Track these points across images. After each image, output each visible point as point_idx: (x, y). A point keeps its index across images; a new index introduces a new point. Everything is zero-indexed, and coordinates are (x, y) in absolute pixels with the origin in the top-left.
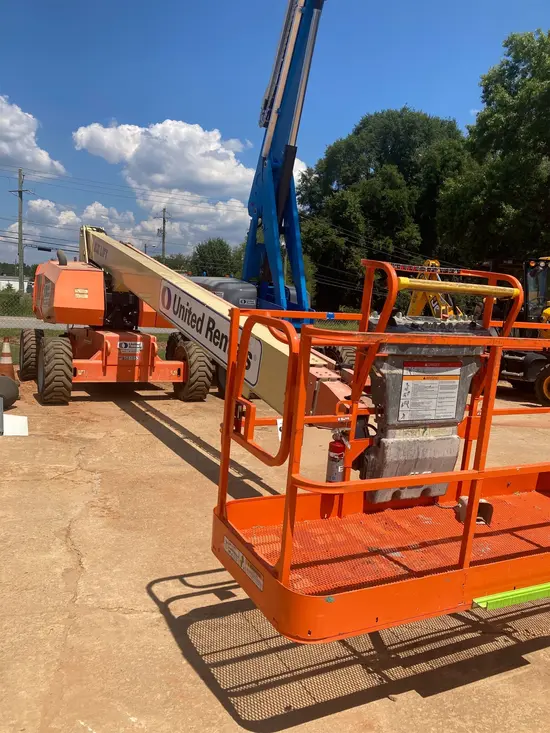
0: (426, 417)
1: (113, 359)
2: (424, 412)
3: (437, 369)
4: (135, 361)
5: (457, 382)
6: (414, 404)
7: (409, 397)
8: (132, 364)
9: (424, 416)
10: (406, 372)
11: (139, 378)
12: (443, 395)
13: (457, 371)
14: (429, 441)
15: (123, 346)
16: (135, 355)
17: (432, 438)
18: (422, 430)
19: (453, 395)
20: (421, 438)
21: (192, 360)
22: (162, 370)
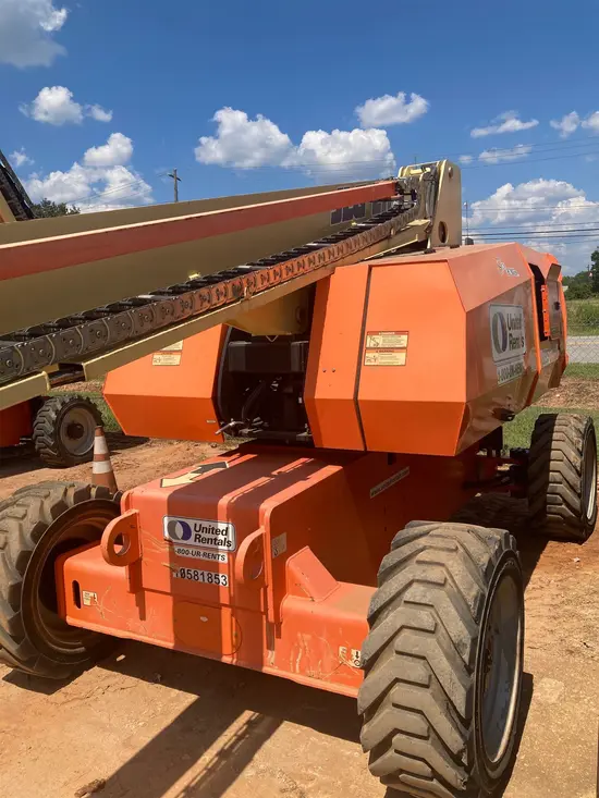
1: (158, 572)
4: (217, 588)
11: (236, 650)
15: (179, 531)
16: (216, 567)
21: (393, 585)
22: (306, 638)
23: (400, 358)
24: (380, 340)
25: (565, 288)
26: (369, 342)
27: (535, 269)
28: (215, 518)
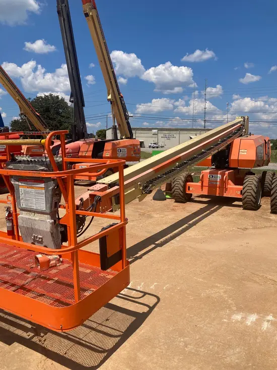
0: (32, 207)
1: (206, 183)
2: (30, 205)
3: (33, 183)
4: (217, 185)
5: (44, 191)
6: (25, 200)
7: (23, 196)
8: (215, 186)
9: (31, 206)
10: (20, 184)
11: (219, 194)
12: (38, 197)
13: (43, 185)
14: (35, 220)
15: (211, 176)
16: (217, 182)
17: (37, 219)
18: (33, 214)
19: (43, 198)
20: (33, 218)
21: (245, 185)
22: (231, 191)
23: (245, 153)
24: (242, 150)
25: (271, 145)
26: (240, 151)
27: (265, 140)
28: (218, 174)
